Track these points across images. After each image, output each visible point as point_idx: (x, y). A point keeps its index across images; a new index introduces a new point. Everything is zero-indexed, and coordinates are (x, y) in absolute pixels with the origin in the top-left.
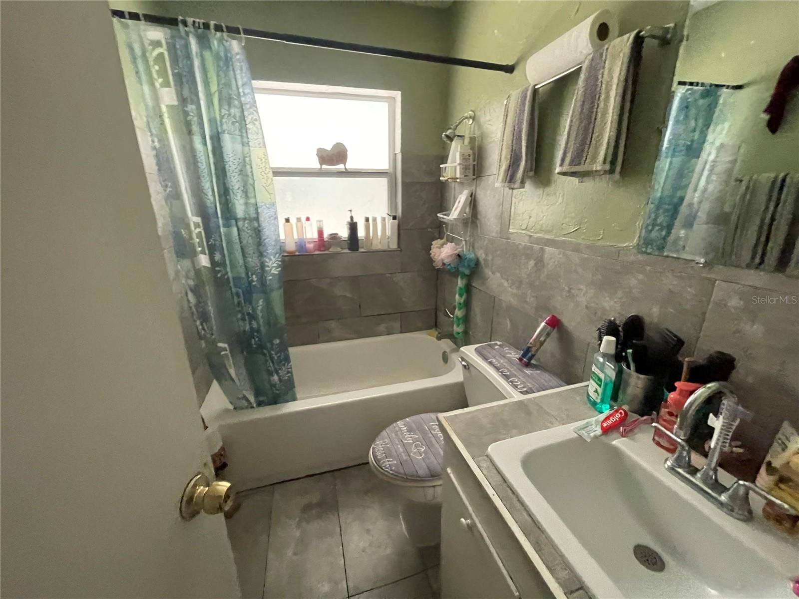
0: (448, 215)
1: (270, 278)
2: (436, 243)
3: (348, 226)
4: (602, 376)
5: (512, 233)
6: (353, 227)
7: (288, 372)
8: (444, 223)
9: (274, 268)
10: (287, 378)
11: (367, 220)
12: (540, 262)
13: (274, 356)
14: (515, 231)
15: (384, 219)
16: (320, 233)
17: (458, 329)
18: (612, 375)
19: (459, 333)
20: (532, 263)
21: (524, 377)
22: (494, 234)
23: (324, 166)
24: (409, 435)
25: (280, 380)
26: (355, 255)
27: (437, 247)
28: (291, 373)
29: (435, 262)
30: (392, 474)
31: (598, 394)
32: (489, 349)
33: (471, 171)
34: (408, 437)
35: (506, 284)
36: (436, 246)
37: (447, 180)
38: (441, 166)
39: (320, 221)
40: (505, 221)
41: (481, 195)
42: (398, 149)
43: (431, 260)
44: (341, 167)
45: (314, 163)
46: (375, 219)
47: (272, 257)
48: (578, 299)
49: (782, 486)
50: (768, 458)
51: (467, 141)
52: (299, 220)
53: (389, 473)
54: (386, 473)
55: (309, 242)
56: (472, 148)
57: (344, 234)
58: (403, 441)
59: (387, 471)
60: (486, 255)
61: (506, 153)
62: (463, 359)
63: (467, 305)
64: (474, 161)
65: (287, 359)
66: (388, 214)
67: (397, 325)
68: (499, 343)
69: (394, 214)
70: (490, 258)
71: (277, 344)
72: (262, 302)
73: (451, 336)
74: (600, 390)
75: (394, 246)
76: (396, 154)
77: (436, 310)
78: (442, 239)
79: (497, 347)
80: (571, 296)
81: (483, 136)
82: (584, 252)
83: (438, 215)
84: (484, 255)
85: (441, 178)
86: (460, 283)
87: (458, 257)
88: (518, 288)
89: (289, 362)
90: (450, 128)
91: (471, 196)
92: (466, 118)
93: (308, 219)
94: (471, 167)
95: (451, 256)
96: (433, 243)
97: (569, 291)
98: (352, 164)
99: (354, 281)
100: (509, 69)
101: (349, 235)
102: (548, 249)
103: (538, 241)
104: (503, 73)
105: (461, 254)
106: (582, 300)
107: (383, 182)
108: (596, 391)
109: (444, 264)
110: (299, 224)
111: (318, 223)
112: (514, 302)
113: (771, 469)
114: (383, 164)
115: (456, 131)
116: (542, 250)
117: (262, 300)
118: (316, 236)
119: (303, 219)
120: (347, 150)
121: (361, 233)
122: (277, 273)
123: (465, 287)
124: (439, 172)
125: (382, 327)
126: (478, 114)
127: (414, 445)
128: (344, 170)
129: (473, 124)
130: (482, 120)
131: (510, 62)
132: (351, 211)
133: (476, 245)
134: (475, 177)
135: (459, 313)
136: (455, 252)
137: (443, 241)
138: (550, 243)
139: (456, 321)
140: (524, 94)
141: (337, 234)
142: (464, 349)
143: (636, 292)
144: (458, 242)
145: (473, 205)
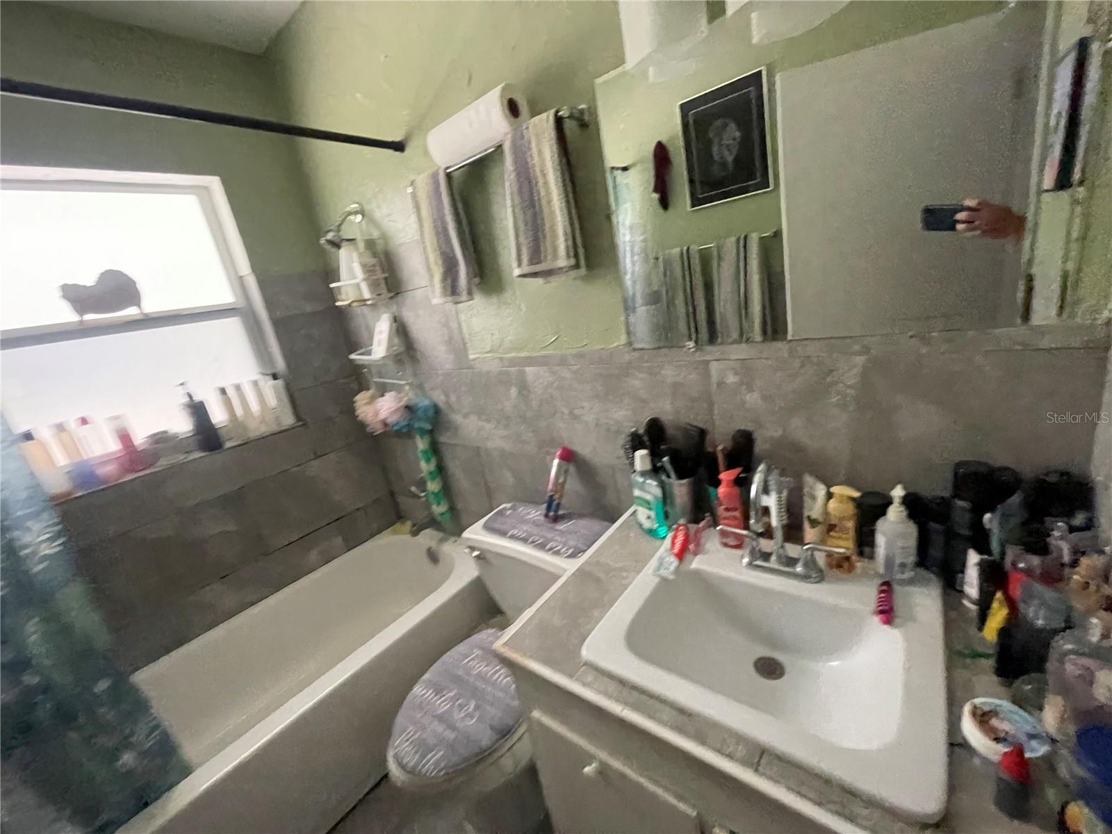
0: (369, 353)
1: (42, 566)
2: (361, 399)
3: (189, 410)
4: (648, 497)
5: (474, 360)
6: (198, 410)
8: (363, 366)
9: (45, 545)
10: (151, 743)
11: (223, 391)
12: (523, 388)
14: (477, 356)
15: (255, 383)
16: (125, 438)
17: (439, 509)
18: (658, 492)
19: (441, 515)
20: (514, 391)
21: (562, 536)
22: (448, 366)
23: (90, 317)
24: (441, 697)
25: (142, 754)
26: (218, 457)
27: (366, 404)
29: (368, 425)
30: (445, 775)
31: (651, 520)
32: (502, 519)
33: (383, 285)
34: (442, 703)
35: (488, 426)
36: (362, 402)
37: (349, 305)
38: (332, 285)
39: (117, 418)
40: (456, 343)
41: (409, 316)
42: (245, 269)
43: (362, 426)
44: (131, 312)
45: (66, 315)
46: (238, 388)
47: (31, 524)
48: (585, 418)
49: (832, 533)
51: (361, 245)
52: (60, 428)
53: (439, 777)
54: (434, 781)
55: (104, 463)
56: (375, 255)
58: (436, 713)
59: (433, 777)
60: (447, 396)
61: (434, 258)
63: (441, 471)
64: (383, 272)
66: (261, 374)
67: (338, 541)
68: (509, 505)
69: (270, 371)
70: (453, 398)
71: (106, 691)
72: (36, 624)
73: (433, 523)
74: (652, 514)
75: (288, 420)
76: (241, 277)
77: (392, 494)
78: (368, 389)
79: (509, 512)
80: (576, 418)
81: (384, 236)
82: (573, 363)
83: (353, 356)
84: (443, 398)
85: (338, 304)
86: (421, 444)
87: (407, 409)
88: (506, 427)
90: (331, 230)
91: (396, 320)
92: (350, 214)
93: (84, 421)
94: (383, 282)
95: (397, 410)
96: (358, 398)
97: (571, 413)
98: (151, 304)
99: (233, 502)
100: (399, 147)
101: (194, 425)
102: (528, 369)
103: (513, 363)
104: (389, 151)
105: (410, 405)
106: (590, 418)
107: (233, 327)
109: (385, 424)
110: (64, 435)
112: (507, 446)
113: (814, 523)
114: (225, 295)
115: (341, 233)
116: (523, 373)
117: (32, 622)
118: (114, 446)
119: (74, 425)
120: (134, 283)
122: (57, 549)
123: (430, 447)
124: (332, 295)
125: (314, 555)
126: (367, 207)
127: (455, 708)
129: (363, 222)
130: (378, 215)
131: (396, 138)
132: (183, 384)
133: (427, 386)
134: (392, 295)
135: (433, 486)
136: (402, 403)
137: (371, 392)
138: (530, 361)
139: (431, 498)
140: (435, 177)
141: (165, 432)
142: (466, 534)
143: (643, 394)
144: (398, 388)
145: (403, 334)
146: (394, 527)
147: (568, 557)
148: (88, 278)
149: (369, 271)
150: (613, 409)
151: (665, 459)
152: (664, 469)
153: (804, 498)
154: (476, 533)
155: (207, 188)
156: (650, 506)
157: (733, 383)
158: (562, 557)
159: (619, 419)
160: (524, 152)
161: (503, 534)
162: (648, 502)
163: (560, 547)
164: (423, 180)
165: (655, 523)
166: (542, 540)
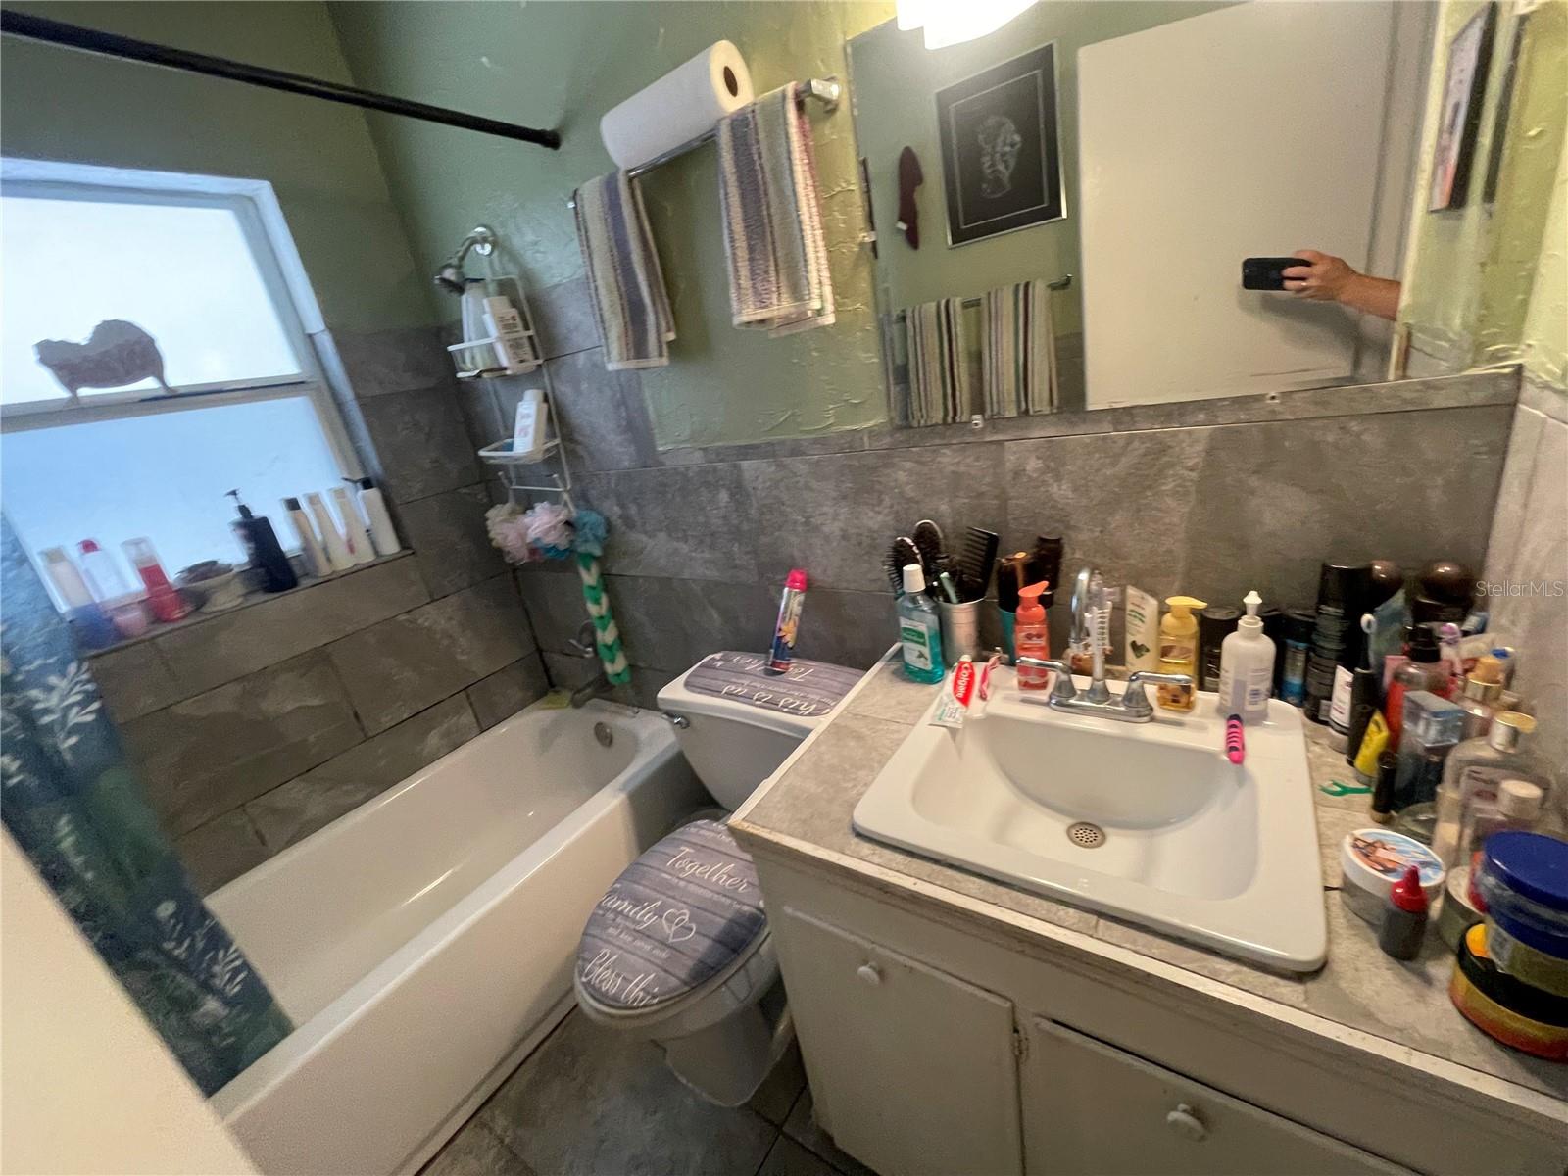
0: (510, 447)
1: (73, 740)
2: (495, 515)
3: (241, 532)
4: (921, 629)
5: (665, 453)
6: (256, 531)
7: (236, 972)
9: (75, 710)
10: (236, 989)
11: (293, 504)
12: (738, 489)
13: (177, 952)
14: (668, 447)
15: (339, 494)
16: (152, 574)
17: (616, 666)
18: (933, 621)
19: (618, 675)
20: (724, 496)
21: (798, 690)
22: (626, 464)
23: (85, 392)
24: (643, 909)
25: (228, 1002)
26: (291, 599)
27: (505, 521)
28: (246, 966)
29: (508, 553)
30: (660, 1002)
31: (926, 658)
32: (710, 673)
33: (528, 348)
34: (644, 916)
35: (684, 548)
36: (498, 520)
37: (479, 376)
38: (451, 348)
39: (137, 543)
40: (638, 430)
41: (565, 391)
42: (315, 321)
43: (499, 553)
45: (48, 388)
46: (313, 500)
47: (53, 680)
48: (826, 529)
50: (1130, 639)
51: (492, 288)
52: (55, 556)
53: (652, 1005)
54: (647, 1010)
55: (123, 609)
56: (513, 303)
57: (235, 553)
58: (638, 928)
59: (645, 1006)
60: (623, 506)
61: (609, 300)
62: (671, 714)
63: (616, 612)
64: (527, 328)
65: (218, 939)
66: (346, 480)
67: (467, 719)
68: (718, 656)
69: (360, 476)
70: (633, 510)
71: (171, 917)
72: (69, 822)
73: (604, 688)
74: (926, 651)
75: (390, 545)
76: (310, 336)
77: (540, 651)
78: (504, 501)
79: (720, 664)
80: (813, 529)
81: (528, 277)
82: (811, 452)
83: (482, 453)
84: (618, 511)
85: (460, 375)
86: (589, 577)
87: (568, 527)
88: (712, 547)
89: (228, 944)
90: (449, 265)
91: (546, 399)
92: (474, 241)
93: (89, 546)
94: (526, 342)
95: (554, 527)
96: (491, 514)
97: (807, 523)
98: (177, 376)
99: (317, 662)
100: (549, 140)
101: (250, 555)
102: (745, 464)
103: (721, 454)
104: (537, 146)
105: (572, 520)
106: (833, 528)
107: (298, 410)
108: (921, 655)
109: (537, 550)
110: (61, 569)
111: (133, 551)
112: (713, 574)
113: (1140, 650)
114: (284, 364)
115: (464, 270)
116: (736, 467)
117: (63, 821)
118: (136, 585)
119: (74, 552)
121: (288, 541)
122: (90, 718)
123: (598, 581)
124: (451, 364)
125: (433, 739)
126: (500, 233)
127: (664, 922)
128: (162, 393)
129: (496, 254)
130: (517, 242)
131: (545, 124)
132: (234, 493)
133: (593, 493)
134: (540, 361)
135: (607, 636)
136: (561, 518)
137: (508, 506)
138: (747, 451)
139: (603, 652)
140: (610, 187)
141: (213, 563)
142: (663, 694)
143: (910, 492)
144: (554, 499)
145: (557, 418)
146: (545, 698)
147: (810, 715)
148: (80, 333)
149: (506, 326)
150: (867, 514)
151: (944, 575)
152: (941, 590)
153: (1128, 618)
154: (674, 691)
155: (251, 199)
156: (922, 640)
157: (1036, 470)
158: (801, 715)
159: (876, 527)
160: (747, 146)
161: (715, 692)
162: (921, 635)
163: (798, 703)
164: (591, 192)
165: (929, 662)
166: (771, 696)
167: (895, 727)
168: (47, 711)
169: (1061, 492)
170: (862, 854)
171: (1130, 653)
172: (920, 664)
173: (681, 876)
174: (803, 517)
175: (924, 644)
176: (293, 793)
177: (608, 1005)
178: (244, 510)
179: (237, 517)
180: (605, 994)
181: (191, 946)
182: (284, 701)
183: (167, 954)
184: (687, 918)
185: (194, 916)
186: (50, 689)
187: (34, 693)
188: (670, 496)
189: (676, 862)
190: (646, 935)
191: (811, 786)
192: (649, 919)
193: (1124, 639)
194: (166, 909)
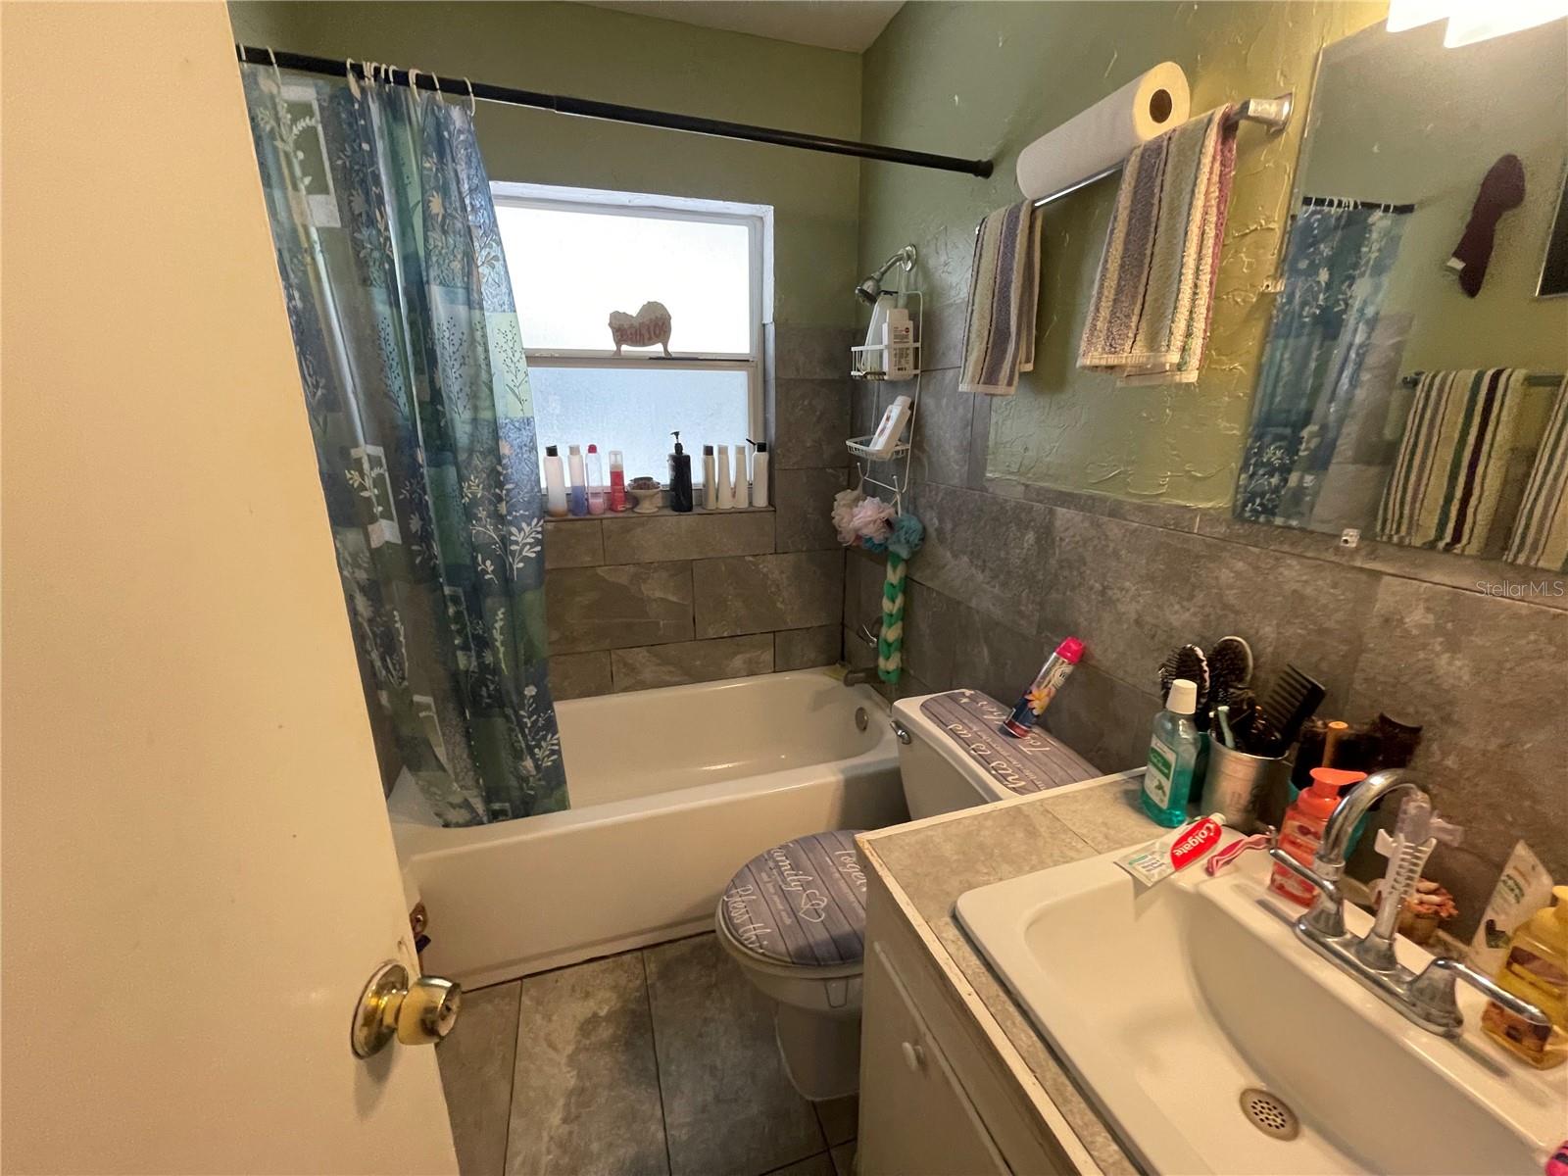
0: (867, 443)
1: (521, 565)
2: (843, 498)
3: (672, 462)
4: (1171, 757)
5: (991, 480)
6: (681, 463)
7: (553, 752)
8: (859, 458)
9: (528, 547)
10: (549, 764)
11: (709, 451)
12: (1046, 534)
13: (525, 720)
14: (997, 475)
15: (740, 450)
16: (617, 476)
17: (889, 664)
18: (1190, 755)
19: (888, 673)
20: (1030, 537)
21: (1019, 761)
22: (956, 481)
23: (625, 348)
24: (796, 875)
25: (538, 767)
26: (686, 520)
27: (845, 505)
28: (559, 752)
29: (841, 533)
30: (763, 954)
31: (1164, 792)
32: (950, 705)
33: (911, 358)
34: (794, 880)
35: (980, 577)
36: (842, 503)
37: (865, 376)
38: (853, 349)
39: (616, 454)
40: (976, 452)
41: (929, 402)
42: (768, 318)
43: (835, 531)
44: (657, 349)
45: (606, 342)
46: (723, 451)
47: (524, 525)
48: (1122, 608)
49: (1516, 967)
50: (1489, 915)
51: (902, 301)
52: (574, 450)
53: (757, 953)
54: (750, 953)
55: (596, 495)
56: (913, 317)
57: (663, 477)
58: (783, 887)
59: (751, 949)
60: (941, 520)
61: (980, 324)
62: (899, 725)
63: (906, 615)
64: (916, 340)
65: (551, 726)
66: (749, 441)
67: (767, 656)
68: (968, 692)
69: (761, 441)
70: (949, 526)
71: (532, 696)
72: (502, 613)
73: (873, 677)
74: (1167, 785)
75: (761, 500)
76: (764, 325)
77: (843, 625)
78: (854, 489)
79: (965, 700)
80: (1106, 601)
81: (933, 293)
82: (1133, 518)
83: (848, 443)
84: (936, 521)
85: (853, 373)
86: (893, 576)
87: (886, 525)
88: (1004, 585)
89: (555, 732)
90: (872, 278)
91: (911, 407)
92: (901, 258)
93: (592, 449)
94: (911, 353)
95: (875, 522)
96: (838, 496)
97: (1103, 593)
98: (679, 342)
99: (683, 570)
100: (983, 169)
101: (672, 480)
102: (1061, 511)
103: (1042, 495)
104: (971, 176)
105: (891, 520)
106: (1130, 609)
107: (737, 382)
108: (1160, 787)
109: (858, 537)
110: (576, 459)
111: (613, 457)
112: (997, 613)
113: (1494, 934)
114: (740, 344)
115: (881, 283)
116: (1051, 512)
117: (503, 610)
118: (607, 482)
119: (584, 450)
120: (670, 318)
121: (697, 477)
122: (534, 555)
123: (900, 583)
124: (849, 360)
125: (738, 662)
126: (924, 251)
127: (805, 895)
128: (663, 355)
129: (914, 270)
130: (932, 263)
131: (983, 156)
132: (677, 434)
133: (922, 501)
134: (918, 372)
135: (891, 633)
136: (882, 515)
137: (856, 493)
138: (1066, 499)
139: (883, 648)
140: (1013, 218)
141: (650, 479)
142: (900, 704)
143: (1231, 596)
144: (886, 496)
145: (915, 424)
146: (833, 667)
147: (1014, 789)
148: (633, 310)
149: (898, 336)
150: (1172, 605)
151: (1224, 708)
152: (1216, 724)
153: (1500, 885)
154: (910, 707)
155: (762, 218)
156: (1166, 771)
157: (1419, 626)
158: (1006, 786)
159: (1176, 624)
160: (1151, 179)
161: (942, 724)
162: (1167, 765)
163: (1010, 772)
164: (996, 218)
165: (1166, 799)
166: (989, 752)
167: (1080, 845)
168: (516, 543)
169: (1453, 668)
170: (944, 935)
171: (1481, 934)
172: (1155, 796)
173: (840, 869)
174: (1102, 585)
175: (1167, 776)
176: (640, 656)
177: (729, 929)
178: (678, 447)
179: (673, 451)
180: (730, 918)
181: (537, 720)
182: (658, 591)
183: (519, 718)
184: (823, 905)
185: (544, 704)
186: (520, 530)
187: (514, 530)
188: (982, 523)
189: (843, 855)
190: (785, 896)
191: (948, 849)
192: (795, 885)
193: (1482, 912)
194: (530, 691)
